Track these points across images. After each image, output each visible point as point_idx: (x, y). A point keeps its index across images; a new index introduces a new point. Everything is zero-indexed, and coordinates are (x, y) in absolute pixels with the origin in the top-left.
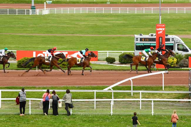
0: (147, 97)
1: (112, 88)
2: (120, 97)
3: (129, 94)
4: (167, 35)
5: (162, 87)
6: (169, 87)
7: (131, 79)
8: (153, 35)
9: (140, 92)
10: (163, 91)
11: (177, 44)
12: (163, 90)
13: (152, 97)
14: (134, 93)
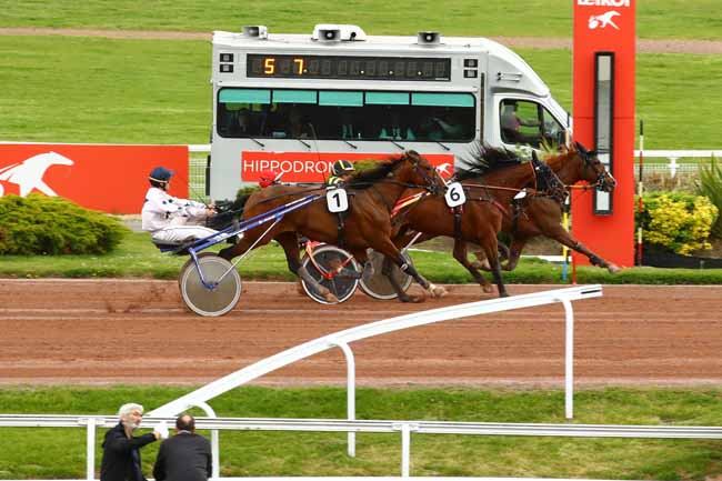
0: (451, 463)
1: (208, 402)
2: (266, 461)
3: (334, 440)
4: (434, 36)
5: (561, 398)
6: (612, 397)
7: (342, 339)
8: (334, 33)
9: (399, 433)
10: (568, 420)
11: (499, 97)
12: (569, 414)
13: (485, 467)
14: (364, 441)
